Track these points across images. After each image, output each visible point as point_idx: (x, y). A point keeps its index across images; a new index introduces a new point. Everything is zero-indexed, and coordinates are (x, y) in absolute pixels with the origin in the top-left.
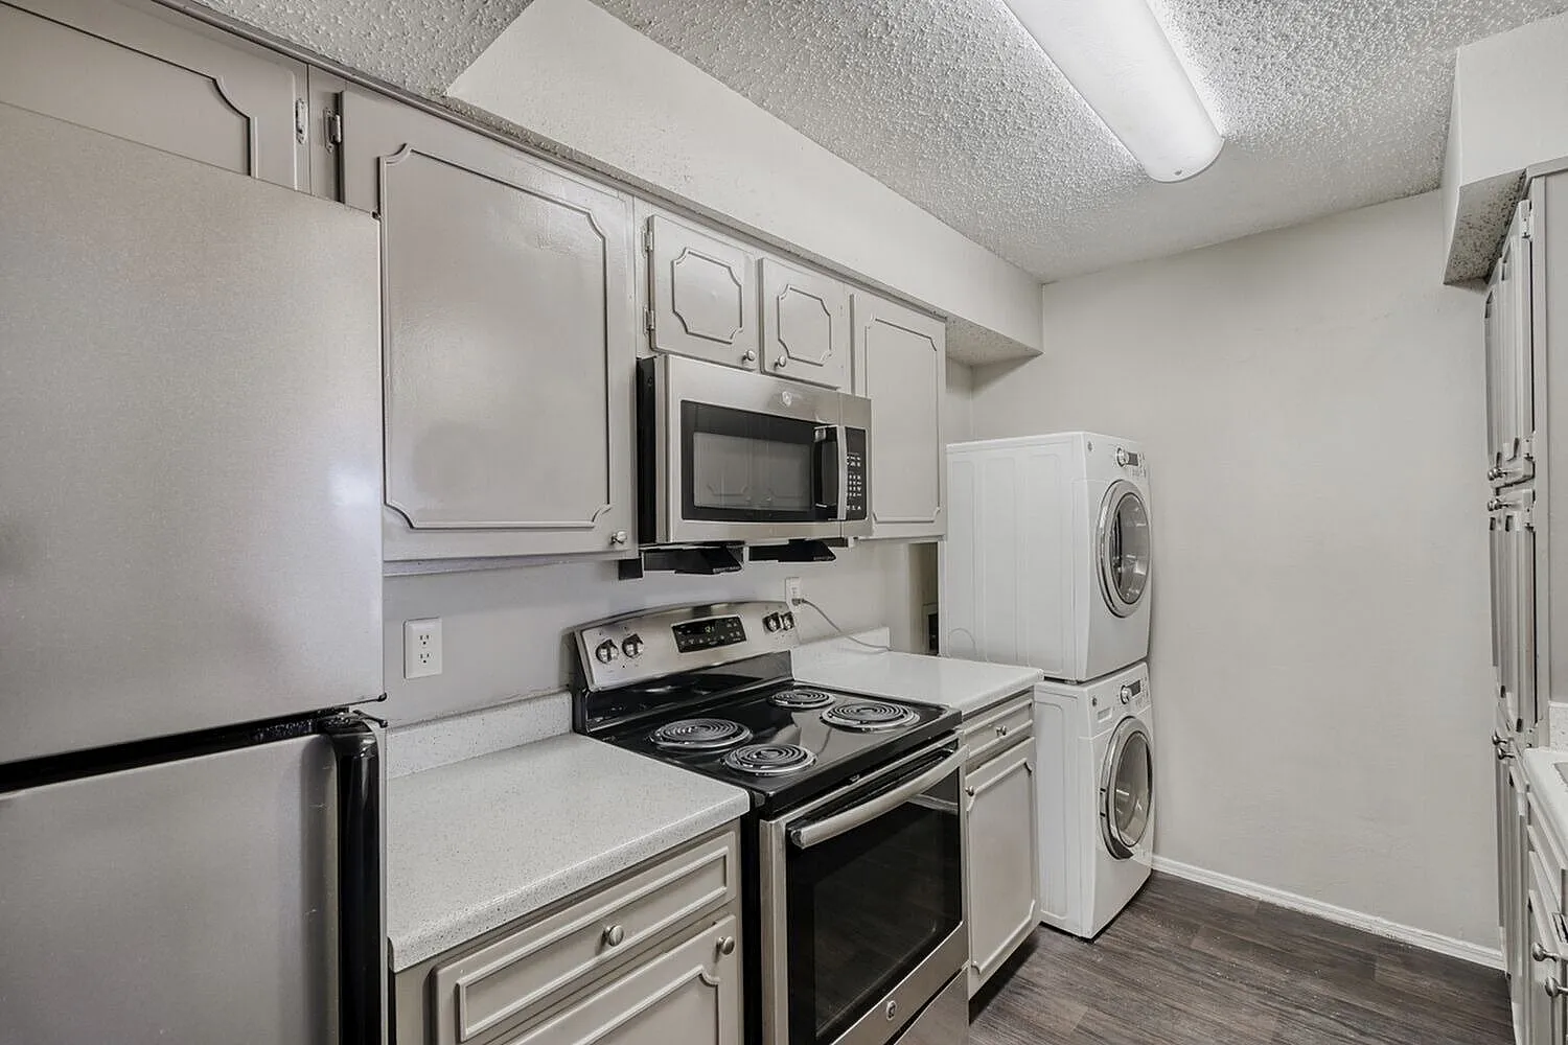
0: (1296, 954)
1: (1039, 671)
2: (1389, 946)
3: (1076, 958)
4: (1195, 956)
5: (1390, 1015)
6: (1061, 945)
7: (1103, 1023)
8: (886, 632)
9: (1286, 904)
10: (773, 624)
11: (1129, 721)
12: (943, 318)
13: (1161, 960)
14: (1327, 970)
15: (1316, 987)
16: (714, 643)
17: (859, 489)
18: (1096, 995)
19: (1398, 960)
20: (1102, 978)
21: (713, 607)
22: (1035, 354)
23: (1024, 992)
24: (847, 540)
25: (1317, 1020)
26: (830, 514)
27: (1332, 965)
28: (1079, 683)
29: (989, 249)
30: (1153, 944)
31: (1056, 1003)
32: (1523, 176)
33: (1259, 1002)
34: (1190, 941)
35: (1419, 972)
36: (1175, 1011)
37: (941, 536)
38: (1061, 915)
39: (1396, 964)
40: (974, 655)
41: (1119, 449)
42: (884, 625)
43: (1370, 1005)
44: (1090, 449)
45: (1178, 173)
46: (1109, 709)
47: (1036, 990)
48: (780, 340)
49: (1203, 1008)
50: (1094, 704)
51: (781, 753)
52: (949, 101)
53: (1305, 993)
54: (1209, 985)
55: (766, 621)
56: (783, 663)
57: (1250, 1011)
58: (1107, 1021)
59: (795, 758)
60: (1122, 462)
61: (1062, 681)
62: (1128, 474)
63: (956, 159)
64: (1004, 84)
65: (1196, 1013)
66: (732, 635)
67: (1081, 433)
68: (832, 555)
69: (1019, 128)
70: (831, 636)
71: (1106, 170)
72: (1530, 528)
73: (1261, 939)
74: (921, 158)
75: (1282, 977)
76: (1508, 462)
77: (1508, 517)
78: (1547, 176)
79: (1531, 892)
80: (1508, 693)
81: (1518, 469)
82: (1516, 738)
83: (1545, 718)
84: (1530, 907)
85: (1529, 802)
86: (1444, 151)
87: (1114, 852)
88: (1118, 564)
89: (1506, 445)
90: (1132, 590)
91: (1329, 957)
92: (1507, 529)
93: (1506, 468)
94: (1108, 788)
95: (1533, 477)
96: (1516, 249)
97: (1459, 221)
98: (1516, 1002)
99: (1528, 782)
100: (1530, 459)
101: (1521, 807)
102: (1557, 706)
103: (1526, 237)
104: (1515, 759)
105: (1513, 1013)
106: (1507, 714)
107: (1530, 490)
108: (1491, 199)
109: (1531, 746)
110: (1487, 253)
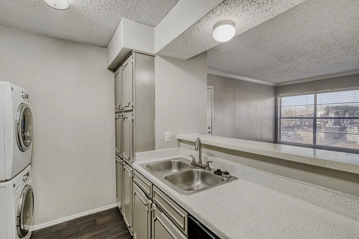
0: (80, 230)
2: (97, 215)
5: (103, 231)
9: (74, 218)
11: (27, 187)
14: (88, 230)
15: (87, 236)
27: (88, 227)
28: (6, 180)
32: (131, 50)
35: (104, 217)
39: (100, 218)
41: (23, 92)
43: (98, 232)
44: (12, 90)
45: (56, 6)
46: (20, 185)
50: (14, 186)
60: (24, 96)
62: (25, 101)
67: (9, 83)
72: (132, 120)
73: (71, 232)
76: (125, 107)
77: (125, 118)
78: (136, 52)
79: (136, 192)
80: (124, 153)
81: (130, 108)
82: (127, 161)
83: (135, 156)
84: (135, 195)
85: (134, 174)
86: (111, 40)
87: (20, 237)
88: (23, 132)
89: (123, 103)
90: (28, 141)
91: (87, 226)
92: (124, 120)
93: (123, 108)
94: (20, 215)
95: (132, 110)
96: (130, 65)
97: (118, 55)
98: (125, 213)
99: (132, 169)
100: (133, 106)
101: (130, 175)
102: (137, 154)
103: (132, 63)
104: (125, 165)
105: (122, 215)
106: (122, 157)
107: (132, 113)
108: (125, 53)
109: (133, 163)
110: (118, 64)
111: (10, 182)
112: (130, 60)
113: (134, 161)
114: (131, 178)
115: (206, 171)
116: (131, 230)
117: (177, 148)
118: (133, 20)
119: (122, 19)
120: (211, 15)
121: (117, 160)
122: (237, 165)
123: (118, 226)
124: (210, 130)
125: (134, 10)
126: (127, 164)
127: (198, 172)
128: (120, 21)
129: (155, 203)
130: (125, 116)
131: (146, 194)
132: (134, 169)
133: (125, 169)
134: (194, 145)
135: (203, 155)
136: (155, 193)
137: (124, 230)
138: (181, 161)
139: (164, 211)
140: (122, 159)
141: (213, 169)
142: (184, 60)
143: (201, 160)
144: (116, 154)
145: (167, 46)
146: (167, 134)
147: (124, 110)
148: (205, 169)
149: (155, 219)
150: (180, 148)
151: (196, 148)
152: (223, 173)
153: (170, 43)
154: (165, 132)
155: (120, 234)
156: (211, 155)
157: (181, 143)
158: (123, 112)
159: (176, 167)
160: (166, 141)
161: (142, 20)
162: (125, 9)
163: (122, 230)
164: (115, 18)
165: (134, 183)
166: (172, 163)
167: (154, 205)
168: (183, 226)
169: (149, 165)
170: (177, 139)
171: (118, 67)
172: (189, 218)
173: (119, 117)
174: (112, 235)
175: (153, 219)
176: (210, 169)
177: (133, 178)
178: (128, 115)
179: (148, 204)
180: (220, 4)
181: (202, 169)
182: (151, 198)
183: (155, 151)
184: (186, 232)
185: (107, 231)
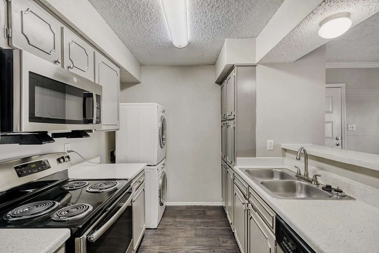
0: (194, 215)
1: (146, 164)
3: (154, 234)
4: (177, 223)
5: (210, 221)
6: (150, 232)
7: (163, 248)
8: (99, 158)
9: (190, 205)
10: (62, 160)
11: (163, 173)
12: (119, 67)
13: (172, 227)
14: (199, 216)
15: (199, 220)
16: (36, 171)
17: (99, 114)
18: (161, 242)
19: (208, 209)
20: (160, 237)
21: (32, 157)
22: (139, 83)
23: (143, 250)
24: (92, 130)
25: (200, 227)
26: (91, 122)
28: (154, 165)
29: (131, 52)
30: (169, 223)
31: (152, 249)
32: (234, 65)
33: (191, 228)
34: (176, 220)
35: (212, 211)
36: (177, 238)
37: (118, 129)
38: (149, 225)
40: (127, 162)
41: (162, 109)
42: (98, 156)
44: (157, 108)
45: (180, 46)
46: (160, 171)
47: (146, 247)
48: (70, 59)
49: (182, 234)
50: (158, 170)
51: (78, 209)
52: (132, 3)
53: (197, 222)
54: (182, 228)
55: (59, 160)
56: (65, 173)
57: (189, 231)
58: (164, 247)
59: (85, 209)
60: (163, 111)
61: (150, 166)
62: (163, 115)
63: (129, 22)
64: (148, 5)
65: (181, 236)
66: (44, 167)
67: (156, 103)
68: (89, 135)
69: (148, 20)
70: (82, 162)
71: (164, 40)
72: (234, 128)
73: (188, 214)
74: (119, 17)
75: (193, 221)
76: (228, 116)
77: (228, 126)
78: (237, 66)
79: (236, 192)
80: (227, 157)
81: (232, 117)
82: (230, 165)
83: (236, 161)
84: (235, 195)
85: (235, 176)
86: (217, 58)
87: (161, 205)
88: (162, 136)
89: (227, 113)
90: (164, 142)
91: (199, 213)
92: (227, 128)
93: (227, 117)
94: (160, 190)
95: (234, 119)
96: (232, 78)
97: (223, 71)
98: (228, 211)
99: (234, 172)
100: (234, 115)
101: (232, 177)
102: (238, 158)
103: (234, 76)
104: (229, 168)
105: (226, 213)
106: (226, 160)
107: (234, 121)
108: (228, 68)
109: (234, 166)
110: (223, 78)
111: (156, 167)
112: (233, 74)
113: (236, 165)
114: (233, 180)
115: (312, 185)
116: (232, 227)
117: (282, 158)
118: (235, 38)
119: (226, 40)
120: (312, 16)
121: (223, 164)
122: (354, 183)
123: (222, 221)
124: (339, 142)
125: (235, 30)
126: (230, 167)
127: (301, 185)
128: (224, 42)
129: (251, 203)
130: (228, 124)
131: (244, 195)
132: (235, 172)
133: (228, 171)
134: (295, 155)
135: (310, 168)
136: (250, 194)
137: (227, 226)
138: (284, 172)
139: (258, 212)
140: (226, 163)
141: (322, 184)
142: (291, 63)
143: (308, 173)
144: (222, 159)
145: (268, 54)
146: (270, 143)
147: (228, 119)
148: (312, 183)
149: (250, 217)
150: (285, 158)
151: (297, 157)
152: (333, 190)
153: (271, 51)
154: (268, 141)
155: (223, 228)
156: (322, 169)
157: (286, 153)
158: (227, 120)
159: (278, 176)
160: (268, 149)
161: (243, 36)
162: (228, 32)
163: (225, 225)
164: (220, 41)
165: (235, 185)
166: (274, 173)
167: (250, 205)
168: (272, 225)
169: (249, 170)
170: (281, 148)
171: (224, 80)
172: (276, 217)
173: (224, 125)
174: (218, 226)
175: (249, 217)
176: (318, 184)
177: (234, 180)
178: (231, 123)
179: (245, 203)
180: (321, 4)
181: (307, 182)
182: (248, 198)
183: (257, 158)
184: (274, 231)
185: (214, 222)
